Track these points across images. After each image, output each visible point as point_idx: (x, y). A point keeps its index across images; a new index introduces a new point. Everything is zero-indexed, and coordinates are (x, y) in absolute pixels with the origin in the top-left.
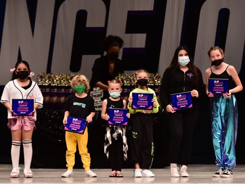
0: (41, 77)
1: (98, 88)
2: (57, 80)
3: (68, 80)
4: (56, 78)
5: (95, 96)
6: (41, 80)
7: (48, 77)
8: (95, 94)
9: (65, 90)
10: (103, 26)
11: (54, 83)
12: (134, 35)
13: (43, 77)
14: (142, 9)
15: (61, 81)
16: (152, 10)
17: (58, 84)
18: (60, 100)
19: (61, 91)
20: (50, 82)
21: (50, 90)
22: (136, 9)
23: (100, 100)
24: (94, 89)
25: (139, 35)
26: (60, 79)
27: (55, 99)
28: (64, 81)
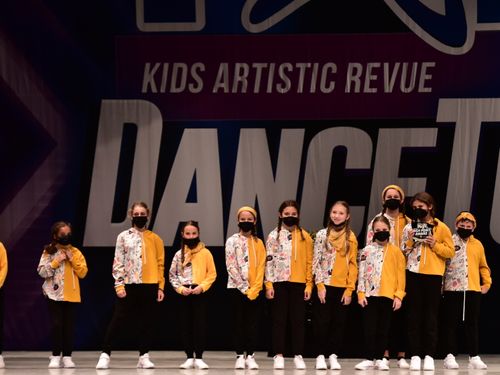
10: (368, 167)
12: (410, 179)
14: (420, 145)
16: (435, 146)
22: (413, 145)
25: (416, 180)
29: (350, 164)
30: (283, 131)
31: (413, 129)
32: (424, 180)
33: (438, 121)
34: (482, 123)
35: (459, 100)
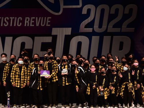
12: (44, 52)
14: (47, 42)
16: (51, 42)
22: (45, 42)
29: (26, 47)
30: (6, 38)
31: (45, 37)
33: (52, 34)
34: (65, 35)
35: (58, 28)
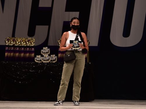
0: (8, 40)
1: (47, 48)
2: (19, 42)
3: (26, 42)
4: (18, 40)
5: (44, 53)
6: (8, 42)
7: (13, 40)
8: (45, 52)
9: (24, 49)
10: (50, 6)
11: (16, 44)
13: (9, 40)
15: (21, 43)
17: (19, 45)
18: (21, 55)
19: (21, 49)
20: (14, 43)
21: (14, 49)
23: (47, 55)
24: (44, 48)
25: (74, 13)
26: (21, 41)
27: (17, 54)
28: (24, 42)
32: (78, 13)
